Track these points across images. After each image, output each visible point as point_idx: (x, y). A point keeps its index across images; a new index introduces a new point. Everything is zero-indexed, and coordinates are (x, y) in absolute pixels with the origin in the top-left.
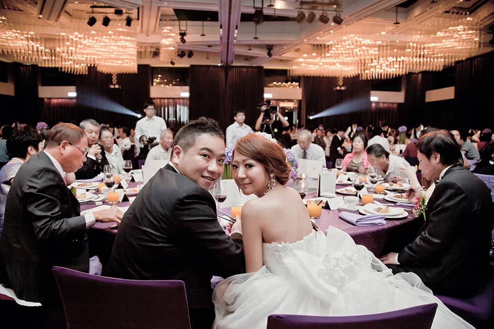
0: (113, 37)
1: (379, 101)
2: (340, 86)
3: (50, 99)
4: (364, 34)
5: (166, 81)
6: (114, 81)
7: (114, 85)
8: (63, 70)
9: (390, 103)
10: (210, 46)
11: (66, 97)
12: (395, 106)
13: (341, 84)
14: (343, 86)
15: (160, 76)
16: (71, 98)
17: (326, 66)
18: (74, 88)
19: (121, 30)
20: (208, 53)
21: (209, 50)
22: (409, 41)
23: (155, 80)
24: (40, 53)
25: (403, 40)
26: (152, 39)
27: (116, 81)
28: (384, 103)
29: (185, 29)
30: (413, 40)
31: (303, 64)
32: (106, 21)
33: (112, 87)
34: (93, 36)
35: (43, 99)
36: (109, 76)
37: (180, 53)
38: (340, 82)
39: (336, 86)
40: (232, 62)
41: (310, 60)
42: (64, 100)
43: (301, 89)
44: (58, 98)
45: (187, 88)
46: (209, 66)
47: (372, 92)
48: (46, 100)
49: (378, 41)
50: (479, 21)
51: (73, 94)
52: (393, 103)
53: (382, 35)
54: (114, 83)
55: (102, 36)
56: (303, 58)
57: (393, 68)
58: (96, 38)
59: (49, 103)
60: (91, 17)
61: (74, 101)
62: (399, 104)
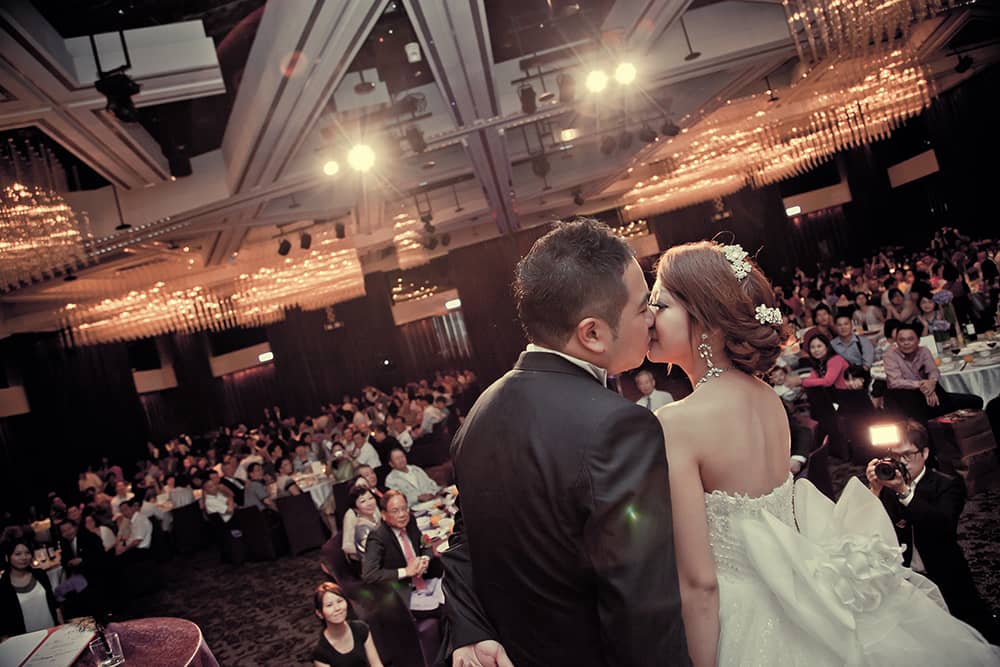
0: (320, 258)
1: (805, 212)
2: (721, 213)
3: (231, 374)
4: (726, 125)
5: (412, 285)
6: (331, 316)
7: (333, 324)
8: (245, 325)
9: (827, 209)
10: (475, 219)
11: (258, 363)
12: (840, 209)
13: (721, 209)
14: (725, 211)
15: (400, 280)
16: (266, 364)
17: (683, 190)
18: (266, 345)
19: (327, 242)
20: (474, 228)
21: (476, 223)
22: (811, 109)
23: (395, 289)
24: (207, 313)
25: (801, 111)
26: (378, 238)
27: (334, 316)
28: (816, 212)
29: (427, 209)
30: (818, 107)
31: (642, 200)
32: (306, 243)
33: (330, 327)
34: (289, 266)
35: (220, 378)
36: (320, 313)
37: (428, 242)
38: (717, 206)
39: (714, 215)
40: (519, 226)
41: (651, 187)
42: (254, 370)
43: (653, 236)
44: (244, 370)
45: (454, 292)
46: (481, 244)
47: (786, 201)
48: (224, 377)
49: (755, 128)
50: (915, 51)
51: (267, 357)
52: (833, 208)
53: (760, 118)
54: (332, 320)
55: (302, 262)
56: (638, 188)
57: (804, 154)
58: (294, 267)
59: (232, 380)
60: (282, 241)
61: (272, 365)
62: (845, 206)
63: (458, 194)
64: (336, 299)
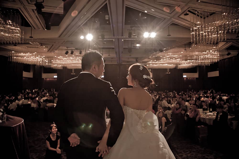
0: (74, 57)
1: (187, 77)
2: (168, 72)
3: (46, 78)
4: (174, 53)
8: (53, 68)
9: (192, 78)
11: (53, 78)
13: (168, 71)
16: (55, 78)
17: (161, 65)
18: (56, 74)
19: (77, 54)
20: (112, 60)
22: (194, 54)
24: (45, 63)
28: (190, 78)
31: (151, 64)
32: (72, 53)
33: (72, 74)
34: (67, 57)
35: (43, 78)
36: (71, 70)
39: (166, 72)
40: (122, 63)
41: (154, 62)
42: (52, 79)
43: (152, 73)
44: (49, 78)
46: (112, 65)
47: (184, 74)
49: (180, 55)
50: (219, 48)
52: (194, 78)
53: (182, 53)
54: (73, 72)
55: (70, 57)
56: (151, 62)
57: (190, 64)
58: (68, 58)
59: (46, 80)
60: (67, 51)
61: (56, 79)
62: (197, 78)
63: (110, 52)
64: (75, 68)
